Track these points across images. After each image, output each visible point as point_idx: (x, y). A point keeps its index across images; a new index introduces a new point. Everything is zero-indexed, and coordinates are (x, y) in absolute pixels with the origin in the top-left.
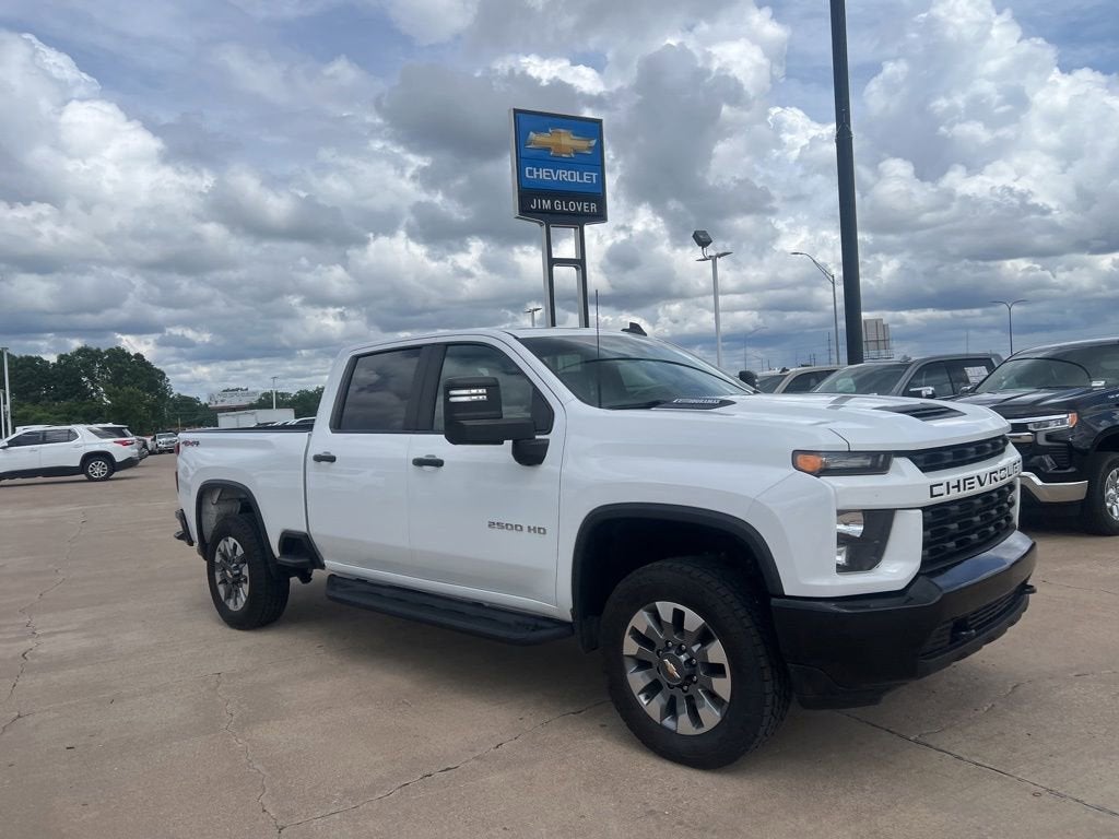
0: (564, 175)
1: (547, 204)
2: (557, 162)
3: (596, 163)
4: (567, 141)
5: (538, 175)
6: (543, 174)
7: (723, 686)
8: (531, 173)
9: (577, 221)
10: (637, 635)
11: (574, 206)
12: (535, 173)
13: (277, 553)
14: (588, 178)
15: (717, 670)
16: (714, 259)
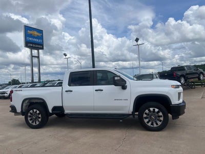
0: (35, 40)
3: (42, 38)
4: (36, 33)
6: (31, 39)
7: (162, 119)
8: (28, 38)
9: (38, 49)
10: (146, 114)
11: (37, 46)
16: (67, 58)
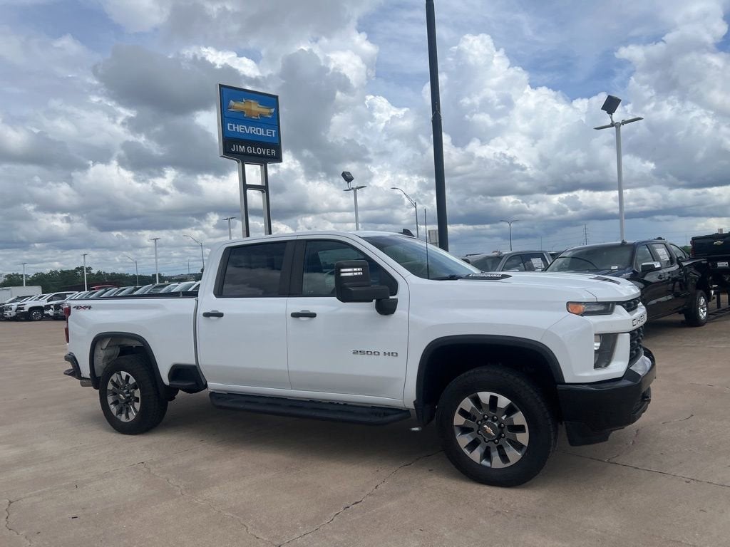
0: (253, 130)
1: (242, 149)
2: (248, 121)
3: (274, 122)
4: (255, 108)
5: (236, 129)
6: (239, 128)
7: (523, 438)
8: (231, 127)
9: (263, 160)
11: (260, 151)
12: (234, 128)
13: (166, 381)
14: (269, 133)
15: (520, 429)
16: (355, 190)
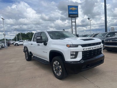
1: (71, 16)
3: (77, 11)
5: (71, 13)
9: (75, 17)
10: (54, 64)
13: (29, 54)
15: (60, 69)
16: (90, 21)
